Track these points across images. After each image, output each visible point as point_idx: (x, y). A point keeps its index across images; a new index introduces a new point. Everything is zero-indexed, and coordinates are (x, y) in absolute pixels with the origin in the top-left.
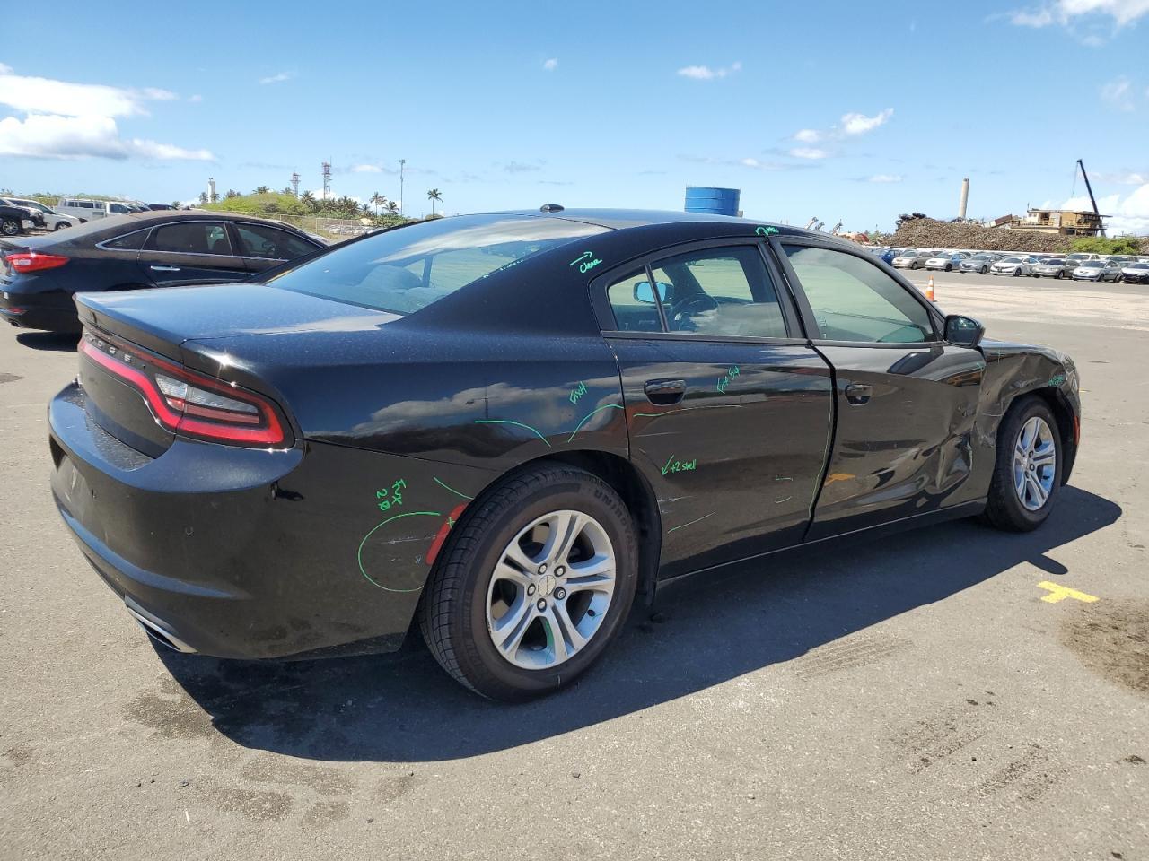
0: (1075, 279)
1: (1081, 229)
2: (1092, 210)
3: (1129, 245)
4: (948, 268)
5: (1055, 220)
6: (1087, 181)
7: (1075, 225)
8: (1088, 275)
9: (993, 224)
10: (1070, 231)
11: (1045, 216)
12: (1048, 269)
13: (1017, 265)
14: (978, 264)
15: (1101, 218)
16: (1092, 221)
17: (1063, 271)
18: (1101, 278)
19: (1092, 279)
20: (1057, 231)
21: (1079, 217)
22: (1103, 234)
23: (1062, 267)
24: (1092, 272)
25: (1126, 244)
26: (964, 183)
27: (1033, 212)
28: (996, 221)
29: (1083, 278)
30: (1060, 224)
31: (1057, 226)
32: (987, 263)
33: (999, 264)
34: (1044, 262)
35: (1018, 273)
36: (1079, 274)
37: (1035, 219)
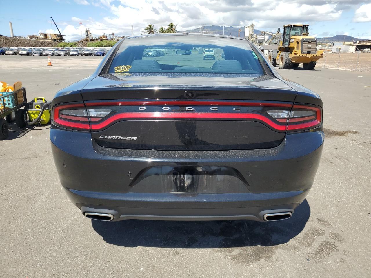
0: (71, 56)
1: (58, 40)
2: (59, 34)
3: (74, 44)
4: (28, 54)
5: (49, 37)
6: (55, 24)
7: (56, 38)
8: (74, 54)
9: (29, 38)
10: (55, 40)
11: (46, 35)
12: (62, 53)
13: (52, 52)
14: (39, 52)
15: (63, 36)
16: (60, 37)
17: (66, 53)
18: (78, 55)
19: (75, 55)
20: (51, 41)
21: (56, 36)
22: (64, 41)
23: (66, 52)
24: (75, 53)
25: (73, 44)
26: (10, 23)
27: (41, 34)
28: (30, 37)
29: (73, 55)
30: (51, 38)
31: (50, 38)
32: (41, 52)
33: (46, 52)
34: (59, 51)
35: (53, 54)
36: (72, 54)
37: (43, 36)
